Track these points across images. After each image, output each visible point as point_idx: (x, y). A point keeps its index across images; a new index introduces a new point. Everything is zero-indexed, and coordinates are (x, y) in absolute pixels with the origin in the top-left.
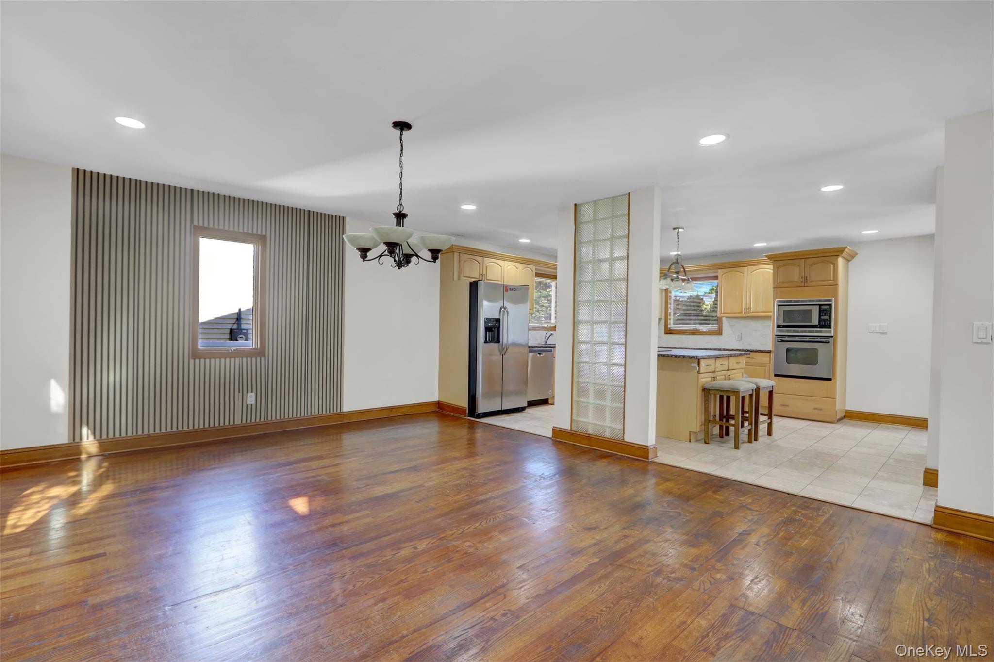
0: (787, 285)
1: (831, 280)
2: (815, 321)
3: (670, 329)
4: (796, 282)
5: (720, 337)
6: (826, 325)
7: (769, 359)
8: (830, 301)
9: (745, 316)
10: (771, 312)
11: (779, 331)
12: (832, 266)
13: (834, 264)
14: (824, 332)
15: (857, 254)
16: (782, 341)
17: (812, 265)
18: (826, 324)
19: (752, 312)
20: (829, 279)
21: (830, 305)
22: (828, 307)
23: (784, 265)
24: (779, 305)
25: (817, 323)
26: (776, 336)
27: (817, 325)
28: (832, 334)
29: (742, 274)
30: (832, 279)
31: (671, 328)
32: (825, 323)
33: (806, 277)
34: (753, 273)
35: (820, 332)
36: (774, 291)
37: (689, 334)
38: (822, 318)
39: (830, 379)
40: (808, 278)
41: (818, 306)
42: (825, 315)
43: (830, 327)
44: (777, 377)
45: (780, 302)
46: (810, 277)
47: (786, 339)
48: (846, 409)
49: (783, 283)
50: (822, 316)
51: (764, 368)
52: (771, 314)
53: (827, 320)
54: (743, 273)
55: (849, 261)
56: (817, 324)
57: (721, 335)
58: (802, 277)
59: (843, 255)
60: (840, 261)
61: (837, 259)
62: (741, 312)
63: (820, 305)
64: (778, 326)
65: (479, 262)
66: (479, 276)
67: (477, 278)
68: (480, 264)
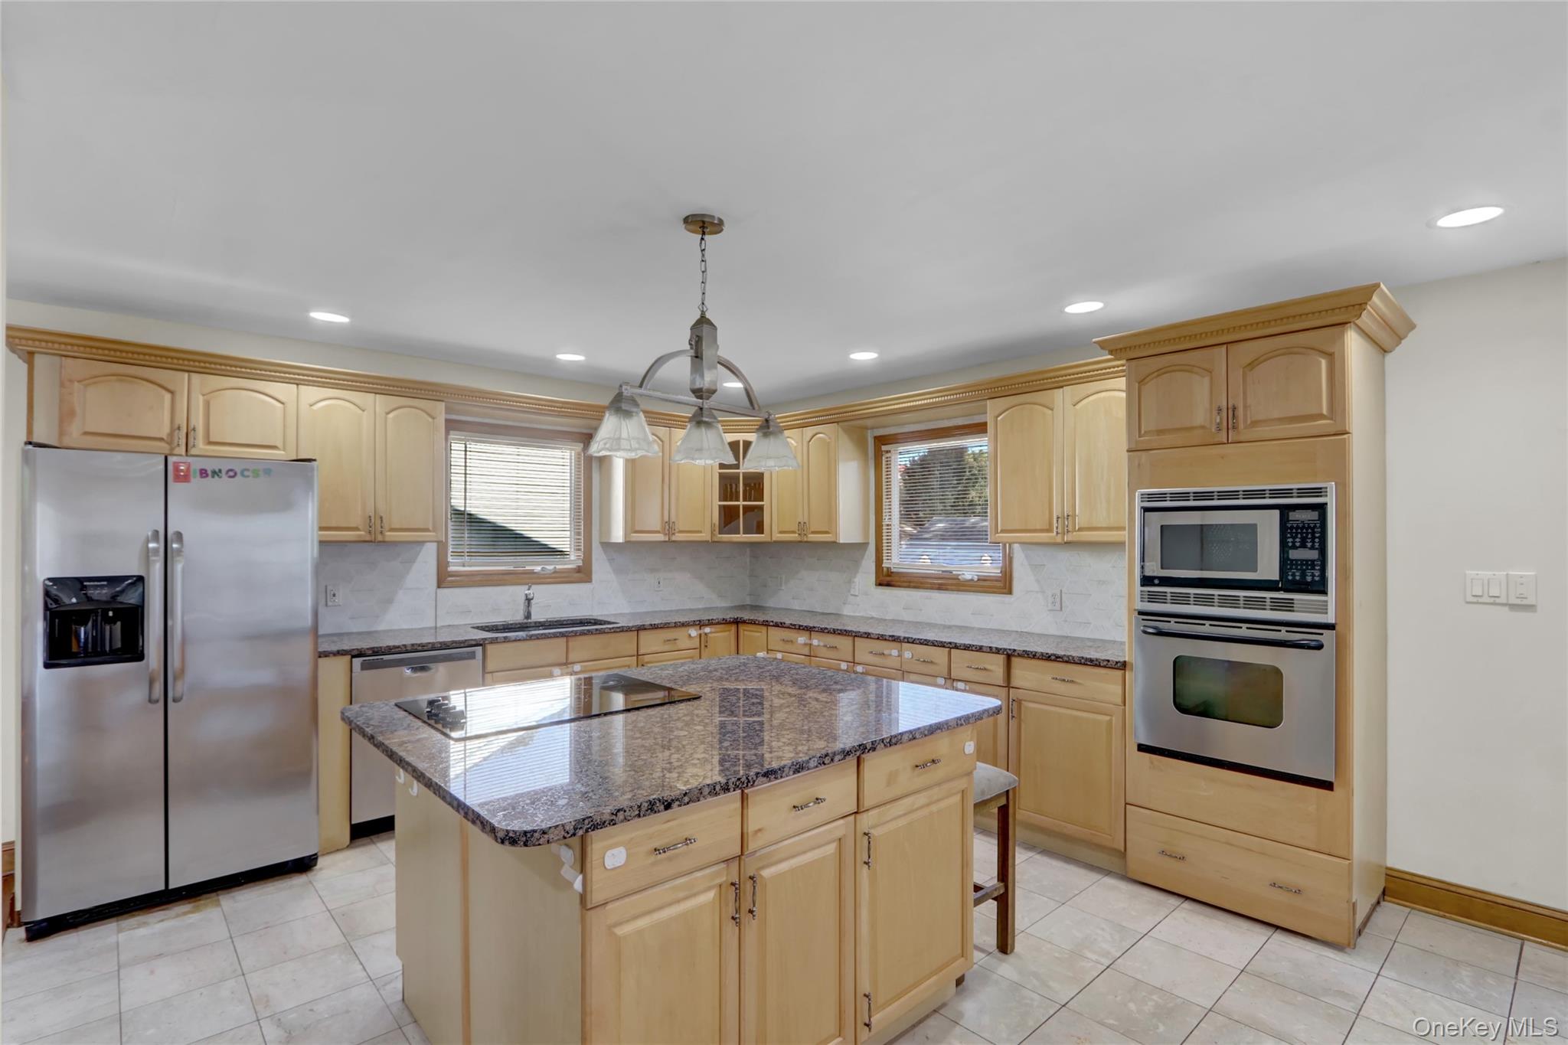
0: (1169, 440)
1: (1321, 416)
2: (1268, 567)
3: (890, 573)
4: (1203, 427)
5: (1006, 598)
6: (1308, 584)
7: (1119, 689)
8: (1318, 492)
9: (1059, 539)
10: (1123, 529)
11: (1152, 598)
12: (1324, 363)
13: (1330, 356)
14: (1304, 608)
15: (1412, 326)
16: (1160, 633)
17: (1252, 365)
18: (1309, 579)
19: (1080, 529)
20: (1314, 411)
21: (1321, 508)
22: (1311, 516)
23: (1160, 372)
24: (1146, 510)
25: (1274, 574)
26: (1141, 613)
27: (1276, 582)
28: (1330, 618)
29: (1050, 412)
30: (1325, 412)
31: (893, 570)
32: (1303, 575)
33: (1234, 409)
34: (1080, 405)
35: (1288, 606)
36: (1130, 459)
37: (932, 588)
38: (1294, 554)
39: (1328, 786)
40: (1240, 412)
41: (1277, 512)
42: (1303, 545)
43: (1320, 588)
44: (1147, 755)
45: (1151, 497)
46: (1245, 407)
47: (1172, 626)
48: (1390, 864)
49: (1160, 432)
50: (1294, 547)
51: (1108, 718)
52: (1123, 536)
53: (1311, 564)
54: (1052, 410)
55: (1385, 351)
56: (1276, 576)
57: (1010, 592)
58: (1220, 410)
59: (1365, 320)
60: (1354, 344)
61: (1342, 336)
62: (1050, 530)
63: (1285, 510)
64: (1147, 581)
65: (170, 387)
66: (171, 434)
67: (161, 439)
68: (172, 392)
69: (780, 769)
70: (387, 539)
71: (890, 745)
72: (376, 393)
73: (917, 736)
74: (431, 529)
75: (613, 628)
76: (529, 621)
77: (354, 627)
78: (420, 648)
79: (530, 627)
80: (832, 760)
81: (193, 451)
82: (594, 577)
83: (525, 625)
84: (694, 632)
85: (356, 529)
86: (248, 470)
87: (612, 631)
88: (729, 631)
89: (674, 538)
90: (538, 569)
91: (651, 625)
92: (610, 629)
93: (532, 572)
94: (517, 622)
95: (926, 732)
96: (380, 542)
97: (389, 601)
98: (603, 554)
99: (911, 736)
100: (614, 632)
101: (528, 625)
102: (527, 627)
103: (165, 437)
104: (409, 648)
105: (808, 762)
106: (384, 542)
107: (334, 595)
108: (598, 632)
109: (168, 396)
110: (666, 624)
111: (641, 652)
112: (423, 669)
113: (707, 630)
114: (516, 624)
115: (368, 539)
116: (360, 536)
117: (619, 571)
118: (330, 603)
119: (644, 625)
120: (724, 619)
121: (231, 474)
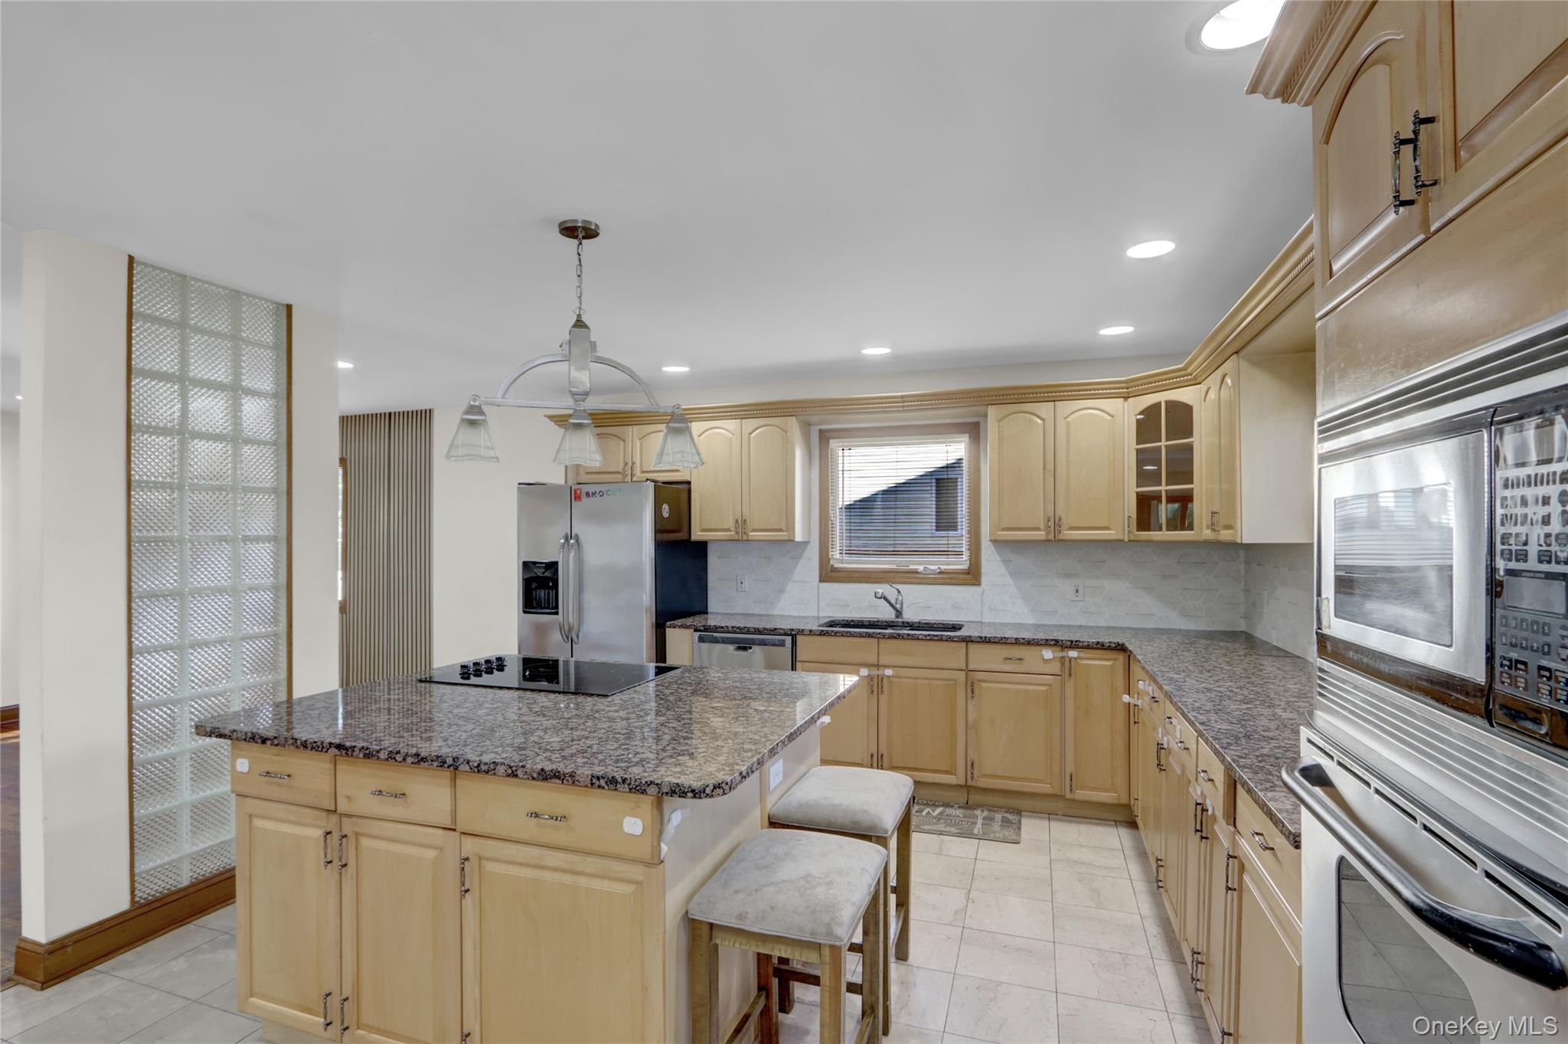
65: (622, 437)
66: (624, 469)
67: (619, 473)
68: (624, 441)
69: (350, 748)
70: (750, 538)
71: (479, 771)
72: (742, 419)
73: (520, 773)
74: (784, 529)
75: (929, 635)
76: (900, 620)
77: (756, 610)
78: (738, 630)
79: (897, 626)
80: (404, 759)
81: (635, 479)
82: (984, 579)
83: (892, 624)
84: (1048, 654)
85: (729, 530)
86: (609, 490)
87: (928, 638)
88: (1115, 660)
89: (1061, 537)
90: (921, 568)
91: (981, 638)
92: (926, 636)
93: (916, 572)
94: (884, 620)
95: (535, 775)
96: (745, 540)
97: (782, 591)
98: (996, 554)
99: (510, 771)
100: (930, 640)
101: (895, 624)
102: (894, 626)
103: (621, 471)
104: (730, 629)
105: (378, 752)
106: (748, 540)
107: (742, 583)
108: (910, 637)
109: (622, 443)
110: (1002, 639)
111: (971, 667)
112: (745, 649)
113: (1073, 654)
114: (882, 622)
115: (736, 538)
116: (731, 535)
117: (1016, 574)
118: (739, 590)
119: (970, 637)
120: (1098, 643)
121: (601, 494)
